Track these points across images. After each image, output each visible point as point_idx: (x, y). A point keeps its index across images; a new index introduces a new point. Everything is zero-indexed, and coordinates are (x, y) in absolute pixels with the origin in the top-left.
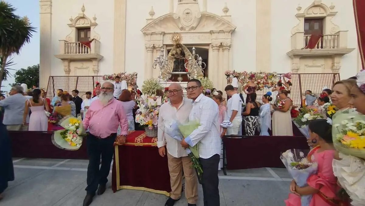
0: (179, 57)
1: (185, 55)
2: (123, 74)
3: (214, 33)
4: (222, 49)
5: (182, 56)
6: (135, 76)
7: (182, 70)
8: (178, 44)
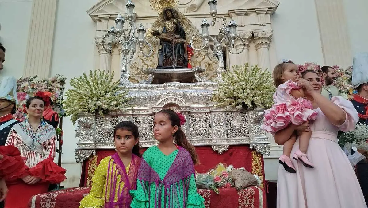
0: (170, 38)
1: (184, 34)
2: (25, 80)
3: (236, 14)
4: (255, 45)
5: (178, 36)
6: (59, 85)
7: (179, 66)
8: (167, 10)
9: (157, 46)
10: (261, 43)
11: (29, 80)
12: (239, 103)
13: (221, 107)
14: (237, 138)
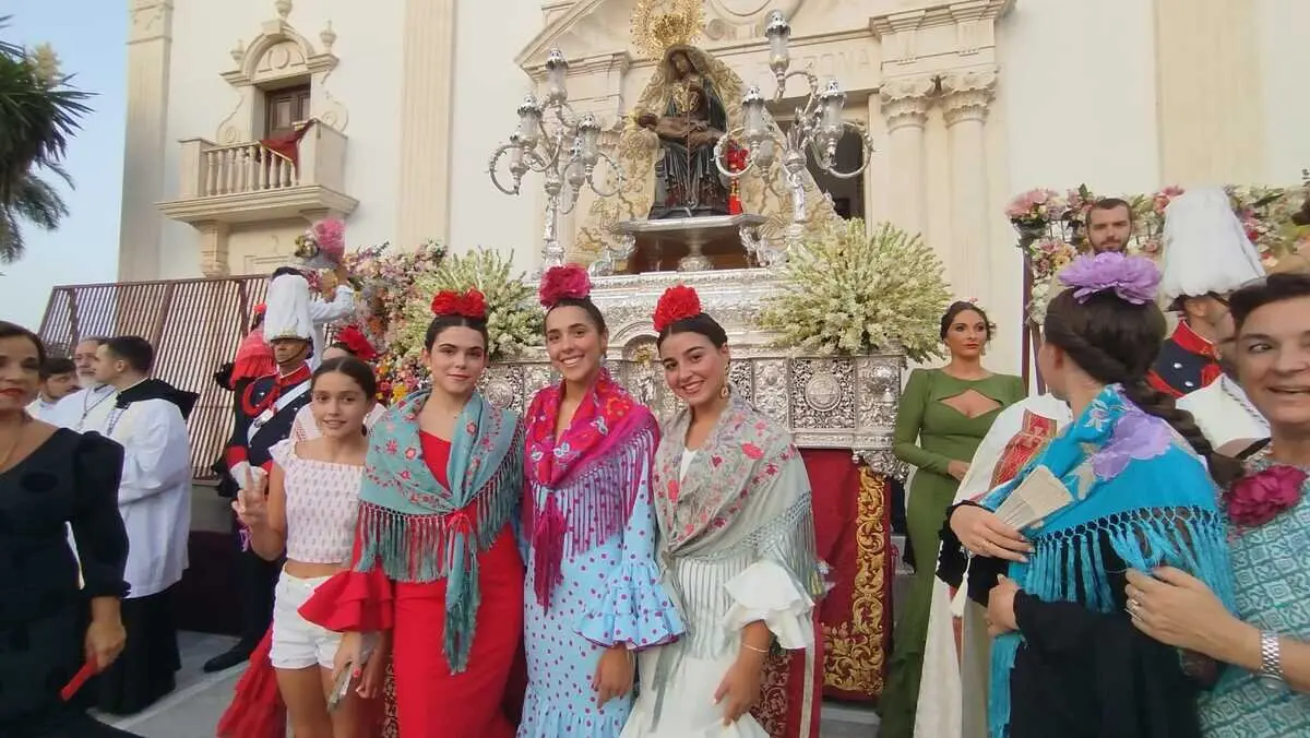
1: (723, 114)
2: (369, 254)
3: (891, 28)
4: (944, 115)
5: (703, 124)
6: (429, 265)
7: (702, 207)
8: (677, 52)
9: (655, 153)
10: (959, 107)
11: (373, 254)
12: (825, 340)
13: (777, 346)
14: (820, 430)
